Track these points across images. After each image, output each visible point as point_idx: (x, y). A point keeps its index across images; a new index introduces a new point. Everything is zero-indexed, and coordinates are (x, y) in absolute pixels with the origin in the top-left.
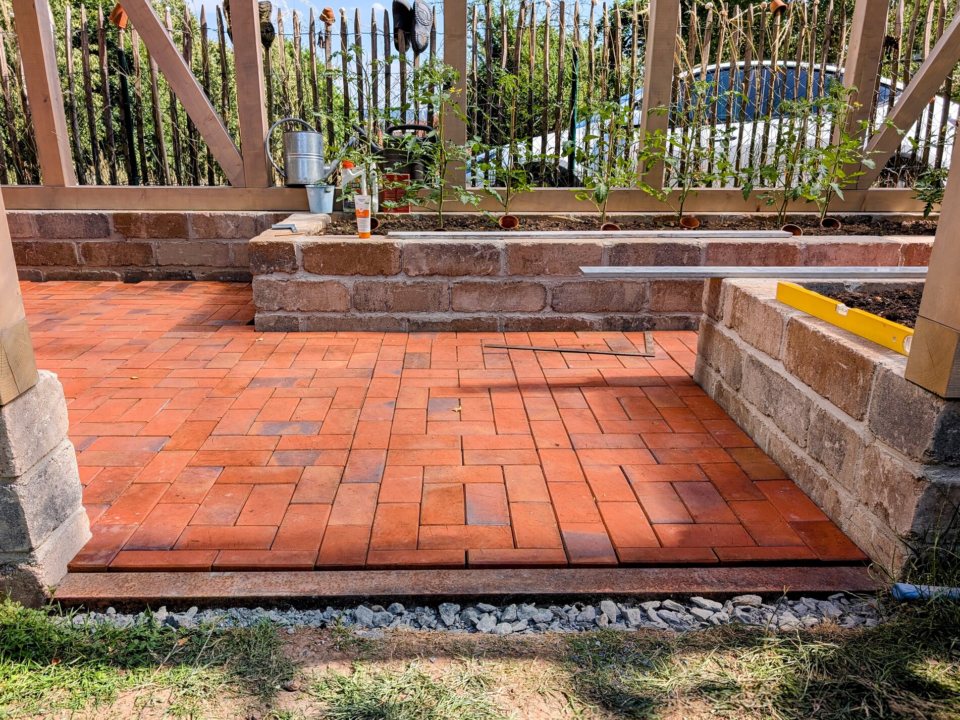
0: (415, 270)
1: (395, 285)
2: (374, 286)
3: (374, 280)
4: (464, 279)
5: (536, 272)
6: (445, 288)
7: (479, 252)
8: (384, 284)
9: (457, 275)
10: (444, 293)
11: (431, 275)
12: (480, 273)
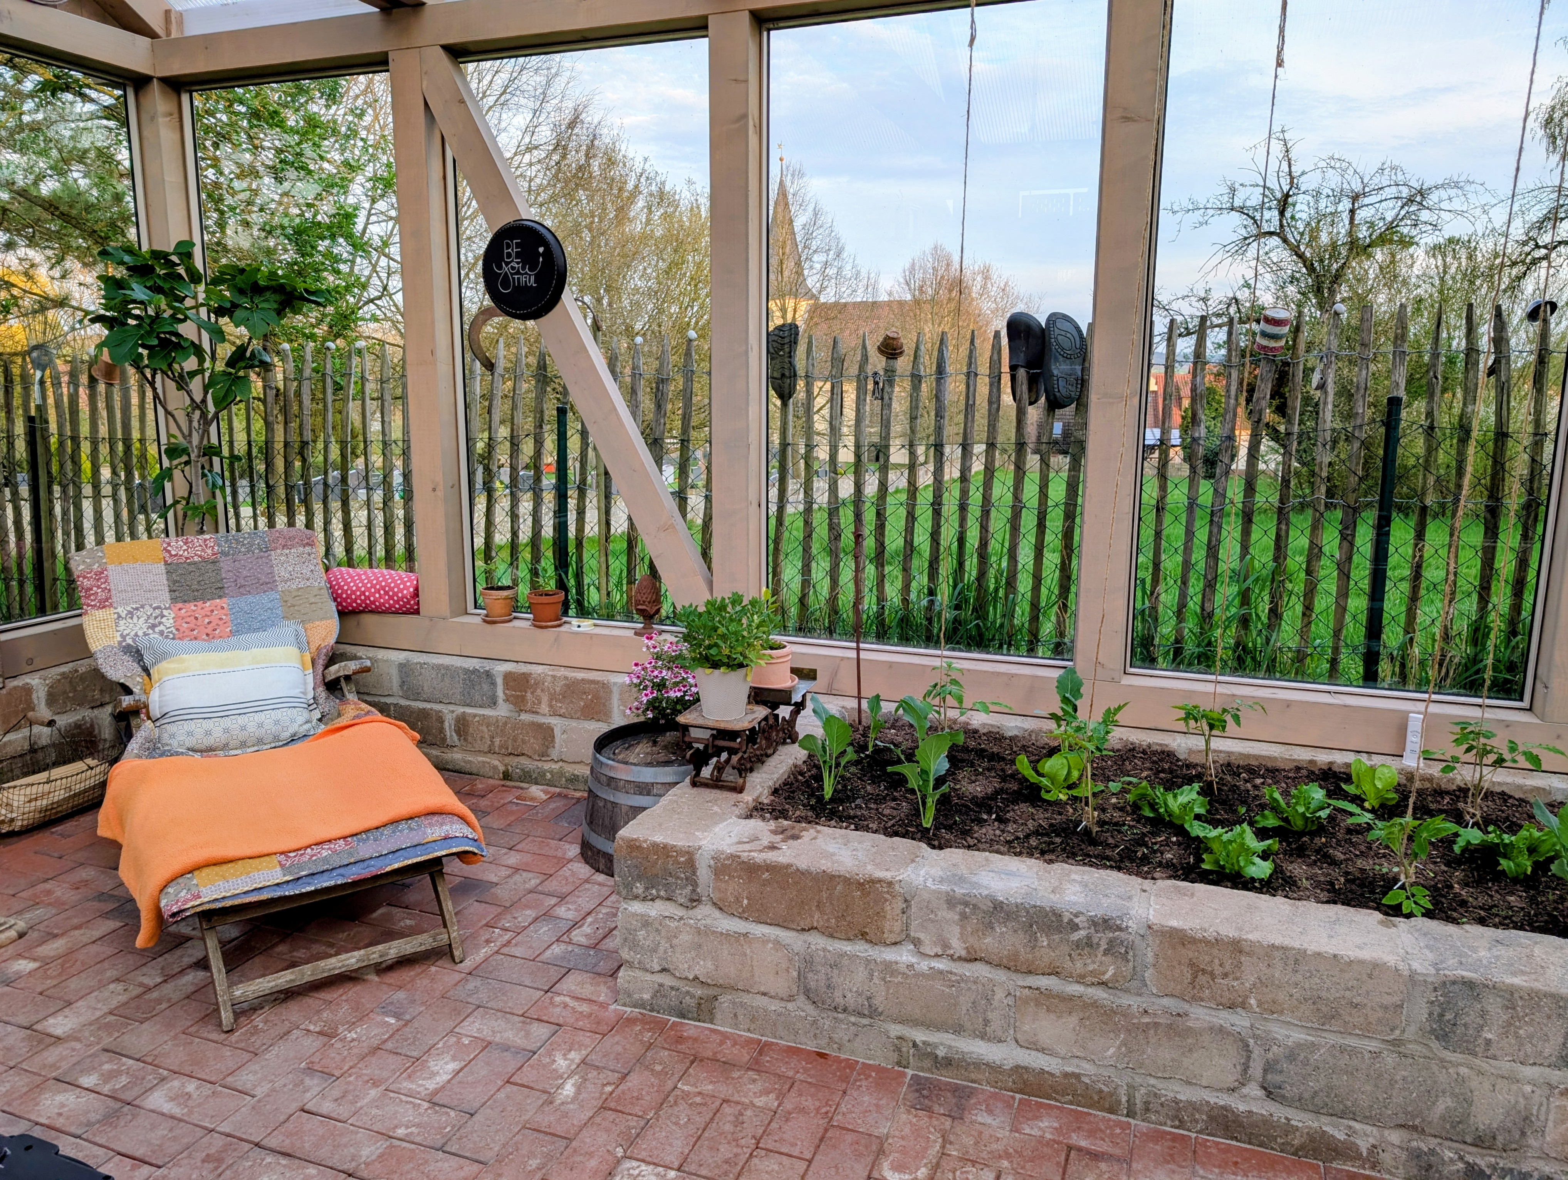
0: (935, 944)
1: (889, 968)
2: (845, 961)
3: (847, 947)
4: (1044, 982)
5: (1224, 1001)
6: (1000, 994)
7: (1083, 933)
8: (868, 961)
9: (1030, 972)
10: (995, 1003)
11: (972, 959)
12: (1083, 977)
